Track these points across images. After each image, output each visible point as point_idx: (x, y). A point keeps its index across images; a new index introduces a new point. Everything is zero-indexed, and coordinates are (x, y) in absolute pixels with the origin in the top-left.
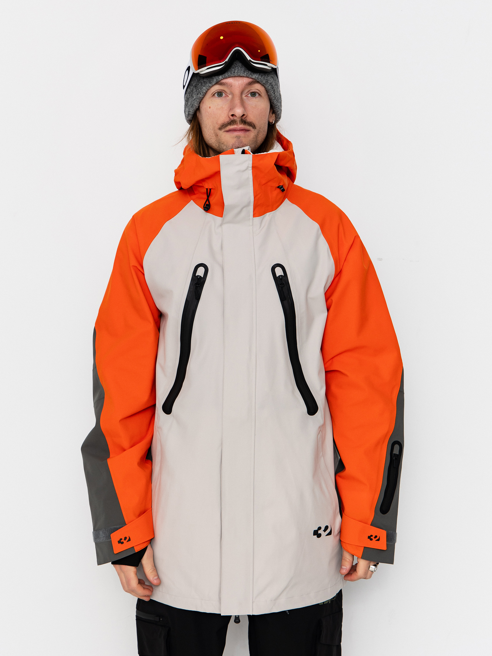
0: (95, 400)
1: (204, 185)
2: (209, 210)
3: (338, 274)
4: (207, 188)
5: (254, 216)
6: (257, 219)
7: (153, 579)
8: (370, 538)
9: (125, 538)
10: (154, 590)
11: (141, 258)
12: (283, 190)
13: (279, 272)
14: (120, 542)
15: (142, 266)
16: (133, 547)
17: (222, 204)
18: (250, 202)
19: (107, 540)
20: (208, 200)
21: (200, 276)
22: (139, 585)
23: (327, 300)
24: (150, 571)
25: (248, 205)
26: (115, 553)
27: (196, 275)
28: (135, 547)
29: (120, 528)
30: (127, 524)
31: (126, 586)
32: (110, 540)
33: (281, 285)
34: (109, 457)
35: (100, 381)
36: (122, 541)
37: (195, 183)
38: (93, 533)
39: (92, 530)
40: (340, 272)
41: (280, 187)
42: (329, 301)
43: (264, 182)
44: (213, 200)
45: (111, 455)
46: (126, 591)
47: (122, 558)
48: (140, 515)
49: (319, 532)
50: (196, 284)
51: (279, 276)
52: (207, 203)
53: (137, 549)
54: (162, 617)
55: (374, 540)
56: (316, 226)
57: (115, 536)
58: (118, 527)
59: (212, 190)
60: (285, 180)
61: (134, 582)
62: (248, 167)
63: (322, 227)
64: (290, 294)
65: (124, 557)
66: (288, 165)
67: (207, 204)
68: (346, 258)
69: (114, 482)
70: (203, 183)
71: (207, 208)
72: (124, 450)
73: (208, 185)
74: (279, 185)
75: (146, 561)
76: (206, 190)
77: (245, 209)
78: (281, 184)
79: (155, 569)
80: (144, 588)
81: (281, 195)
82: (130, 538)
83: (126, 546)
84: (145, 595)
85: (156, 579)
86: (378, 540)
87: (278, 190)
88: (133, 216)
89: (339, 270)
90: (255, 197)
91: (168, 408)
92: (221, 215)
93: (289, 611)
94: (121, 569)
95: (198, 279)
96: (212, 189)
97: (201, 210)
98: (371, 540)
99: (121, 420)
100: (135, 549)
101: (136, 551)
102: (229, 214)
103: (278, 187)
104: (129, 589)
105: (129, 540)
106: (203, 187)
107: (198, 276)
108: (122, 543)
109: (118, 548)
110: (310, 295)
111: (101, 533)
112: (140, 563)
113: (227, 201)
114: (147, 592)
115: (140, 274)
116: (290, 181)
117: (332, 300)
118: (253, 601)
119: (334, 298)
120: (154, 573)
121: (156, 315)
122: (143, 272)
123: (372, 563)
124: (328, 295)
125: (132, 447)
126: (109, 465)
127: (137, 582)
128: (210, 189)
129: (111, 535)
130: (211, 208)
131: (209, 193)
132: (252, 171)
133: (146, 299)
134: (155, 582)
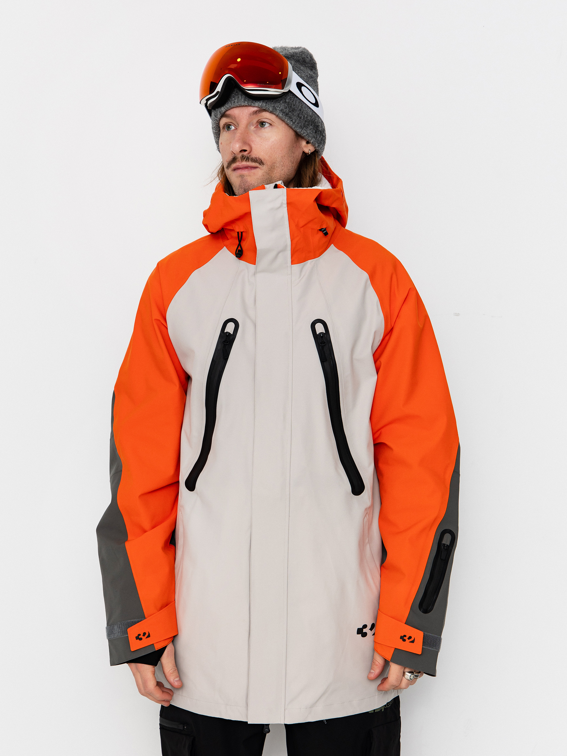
0: (111, 474)
1: (234, 228)
2: (241, 256)
3: (388, 333)
4: (238, 231)
5: (293, 263)
6: (296, 267)
7: (173, 681)
8: (403, 638)
9: (144, 634)
10: (174, 694)
11: (165, 310)
12: (326, 234)
13: (320, 328)
14: (138, 638)
15: (165, 318)
16: (153, 644)
17: (254, 249)
18: (286, 246)
19: (123, 635)
20: (239, 245)
21: (229, 333)
22: (157, 687)
23: (375, 362)
24: (170, 671)
25: (284, 250)
26: (132, 650)
27: (225, 332)
28: (155, 645)
29: (138, 622)
30: (146, 617)
31: (142, 689)
32: (127, 635)
33: (321, 343)
34: (127, 540)
35: (118, 452)
36: (140, 637)
37: (224, 226)
38: (107, 628)
39: (105, 625)
40: (392, 330)
41: (322, 230)
42: (378, 362)
43: (302, 223)
44: (245, 245)
45: (130, 537)
46: (142, 694)
47: (140, 656)
48: (161, 608)
49: (365, 630)
50: (224, 341)
51: (320, 333)
52: (239, 248)
53: (158, 647)
54: (186, 725)
55: (408, 641)
56: (365, 276)
57: (133, 631)
58: (136, 620)
59: (244, 234)
60: (330, 223)
61: (151, 684)
62: (282, 204)
63: (372, 277)
64: (332, 354)
65: (142, 655)
66: (334, 206)
67: (239, 250)
68: (399, 314)
69: (132, 569)
70: (234, 226)
71: (239, 254)
72: (145, 531)
73: (238, 228)
74: (322, 228)
75: (166, 660)
76: (237, 233)
77: (280, 254)
78: (324, 227)
79: (176, 668)
80: (163, 692)
81: (325, 240)
82: (149, 633)
83: (145, 642)
84: (163, 699)
85: (177, 681)
86: (413, 642)
87: (321, 234)
88: (158, 263)
89: (389, 328)
90: (292, 241)
91: (191, 485)
92: (254, 262)
93: (328, 721)
94: (137, 668)
95: (227, 336)
96: (243, 232)
97: (233, 257)
98: (404, 640)
99: (140, 496)
100: (155, 647)
101: (156, 649)
102: (263, 260)
103: (320, 230)
104: (144, 692)
105: (149, 636)
106: (233, 230)
107: (227, 332)
108: (141, 639)
109: (135, 645)
110: (356, 356)
111: (116, 627)
112: (159, 662)
113: (259, 246)
114: (166, 697)
115: (163, 328)
116: (338, 224)
117: (380, 362)
118: (285, 708)
119: (383, 360)
120: (176, 673)
121: (183, 377)
122: (165, 325)
123: (407, 670)
124: (377, 356)
125: (153, 527)
126: (127, 549)
127: (155, 684)
128: (242, 233)
129: (128, 630)
130: (243, 254)
131: (240, 238)
132: (286, 208)
133: (171, 358)
134: (176, 684)
